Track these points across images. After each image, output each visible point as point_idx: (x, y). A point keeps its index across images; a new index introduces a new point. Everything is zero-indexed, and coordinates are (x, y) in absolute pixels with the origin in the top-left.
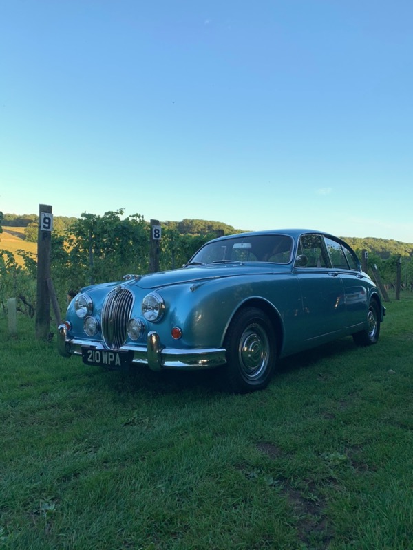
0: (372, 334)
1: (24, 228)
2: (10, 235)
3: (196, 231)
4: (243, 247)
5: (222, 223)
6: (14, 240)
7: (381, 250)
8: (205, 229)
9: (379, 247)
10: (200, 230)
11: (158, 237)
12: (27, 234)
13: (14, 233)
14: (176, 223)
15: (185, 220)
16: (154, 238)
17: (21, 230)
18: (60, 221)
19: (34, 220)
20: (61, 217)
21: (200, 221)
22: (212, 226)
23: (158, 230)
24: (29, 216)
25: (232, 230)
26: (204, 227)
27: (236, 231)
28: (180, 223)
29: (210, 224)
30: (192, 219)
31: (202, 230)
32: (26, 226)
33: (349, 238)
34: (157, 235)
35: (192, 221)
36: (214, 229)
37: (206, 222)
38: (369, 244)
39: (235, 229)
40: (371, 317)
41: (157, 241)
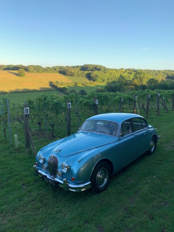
0: (152, 150)
1: (17, 71)
2: (12, 74)
3: (89, 69)
4: (101, 124)
5: (101, 66)
6: (13, 76)
7: (171, 75)
8: (93, 69)
9: (170, 74)
10: (91, 69)
11: (70, 107)
12: (19, 73)
13: (13, 73)
14: (81, 66)
15: (85, 65)
16: (68, 108)
17: (16, 72)
18: (32, 67)
19: (21, 67)
20: (32, 65)
21: (91, 65)
22: (97, 67)
23: (70, 105)
24: (19, 65)
25: (105, 69)
26: (93, 68)
27: (107, 69)
28: (83, 66)
29: (96, 66)
30: (88, 64)
31: (92, 69)
32: (18, 70)
33: (157, 70)
34: (69, 107)
35: (88, 65)
36: (97, 68)
37: (94, 65)
38: (166, 73)
39: (107, 68)
40: (152, 143)
41: (70, 108)
